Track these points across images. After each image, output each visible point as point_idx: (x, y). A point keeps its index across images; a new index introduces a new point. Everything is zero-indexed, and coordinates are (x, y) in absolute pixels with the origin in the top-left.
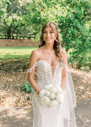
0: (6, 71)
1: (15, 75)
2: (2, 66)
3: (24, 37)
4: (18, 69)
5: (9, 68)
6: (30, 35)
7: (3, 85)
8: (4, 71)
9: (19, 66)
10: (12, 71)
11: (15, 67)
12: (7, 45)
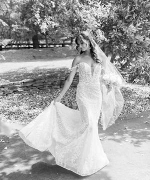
0: (39, 88)
1: (50, 92)
2: (34, 83)
3: (55, 44)
4: (54, 85)
5: (43, 84)
6: (64, 40)
7: (38, 103)
8: (37, 89)
9: (55, 82)
10: (47, 87)
11: (50, 83)
12: (34, 57)
